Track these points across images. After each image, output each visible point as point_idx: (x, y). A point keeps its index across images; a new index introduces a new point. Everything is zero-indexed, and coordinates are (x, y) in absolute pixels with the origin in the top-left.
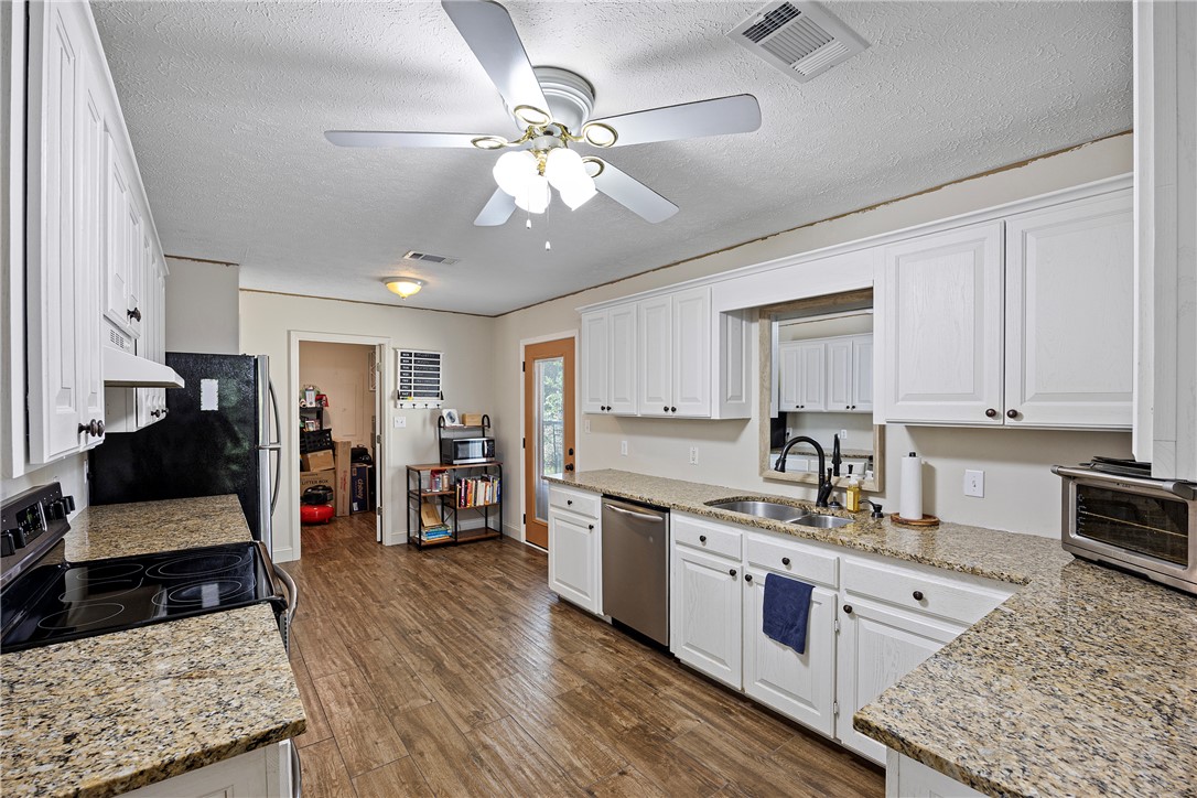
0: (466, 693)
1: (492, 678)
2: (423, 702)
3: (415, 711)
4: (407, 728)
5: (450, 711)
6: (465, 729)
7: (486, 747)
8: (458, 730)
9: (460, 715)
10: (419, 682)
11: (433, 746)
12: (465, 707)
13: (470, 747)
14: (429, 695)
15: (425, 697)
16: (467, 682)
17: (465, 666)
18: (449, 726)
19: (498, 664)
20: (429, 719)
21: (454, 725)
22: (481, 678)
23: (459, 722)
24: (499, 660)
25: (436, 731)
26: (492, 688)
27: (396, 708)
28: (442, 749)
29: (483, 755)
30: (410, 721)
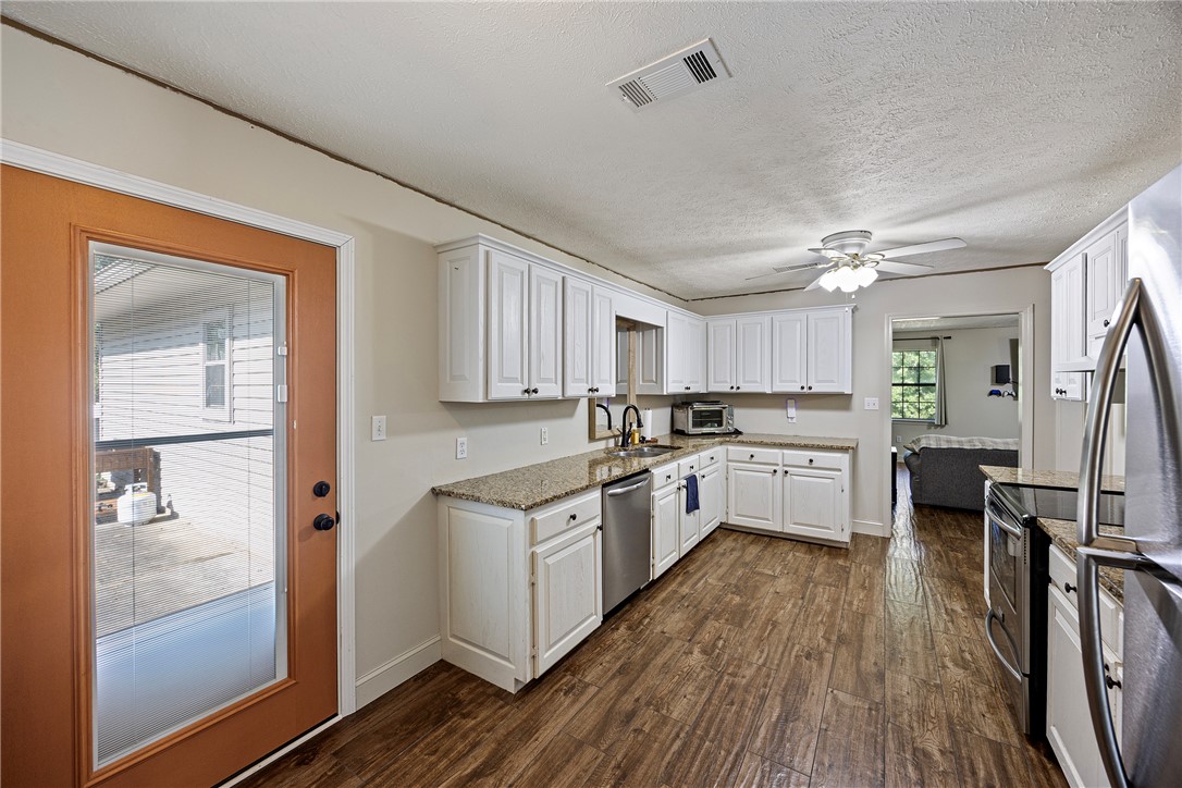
0: (796, 676)
1: (759, 670)
2: (841, 696)
3: (854, 694)
4: (874, 686)
5: (826, 673)
6: (828, 657)
7: (829, 640)
8: (835, 659)
9: (821, 664)
10: (825, 719)
11: (863, 662)
12: (812, 667)
13: (837, 647)
14: (829, 698)
15: (835, 698)
16: (783, 683)
18: (837, 666)
19: (733, 675)
20: (850, 681)
21: (833, 663)
23: (828, 662)
25: (853, 669)
26: (772, 662)
27: (870, 709)
28: (858, 658)
29: (834, 638)
30: (867, 691)
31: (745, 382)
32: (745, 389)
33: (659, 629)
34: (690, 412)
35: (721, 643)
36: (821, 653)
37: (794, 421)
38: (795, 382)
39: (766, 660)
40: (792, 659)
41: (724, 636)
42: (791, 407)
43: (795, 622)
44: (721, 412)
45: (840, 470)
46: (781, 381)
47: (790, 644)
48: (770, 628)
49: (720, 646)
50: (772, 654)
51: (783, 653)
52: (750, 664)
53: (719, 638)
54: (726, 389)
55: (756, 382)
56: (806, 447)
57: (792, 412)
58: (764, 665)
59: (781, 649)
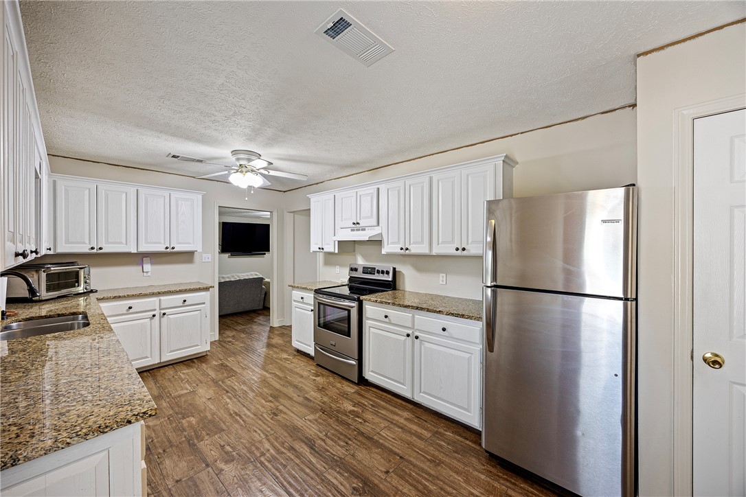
0: (285, 427)
1: (268, 440)
5: (292, 415)
6: (281, 407)
7: (270, 401)
8: (285, 406)
9: (285, 413)
11: (295, 399)
12: (283, 418)
13: (278, 401)
14: (308, 423)
15: (310, 420)
16: (286, 434)
17: (292, 449)
18: (289, 407)
19: (263, 454)
20: (303, 410)
22: (276, 439)
23: (285, 410)
24: (262, 459)
25: (296, 405)
26: (267, 431)
28: (290, 399)
29: (271, 399)
31: (108, 242)
32: (108, 249)
33: (170, 483)
34: (43, 275)
35: (228, 448)
36: (277, 409)
37: (149, 274)
38: (160, 243)
39: (264, 433)
40: (272, 422)
41: (222, 443)
42: (147, 263)
43: (244, 406)
44: (78, 272)
45: (204, 303)
46: (147, 243)
47: (261, 417)
48: (238, 418)
49: (230, 450)
50: (261, 428)
51: (264, 423)
52: (260, 442)
53: (223, 447)
54: (85, 249)
55: (121, 243)
56: (181, 292)
57: (147, 267)
58: (267, 436)
59: (260, 422)
